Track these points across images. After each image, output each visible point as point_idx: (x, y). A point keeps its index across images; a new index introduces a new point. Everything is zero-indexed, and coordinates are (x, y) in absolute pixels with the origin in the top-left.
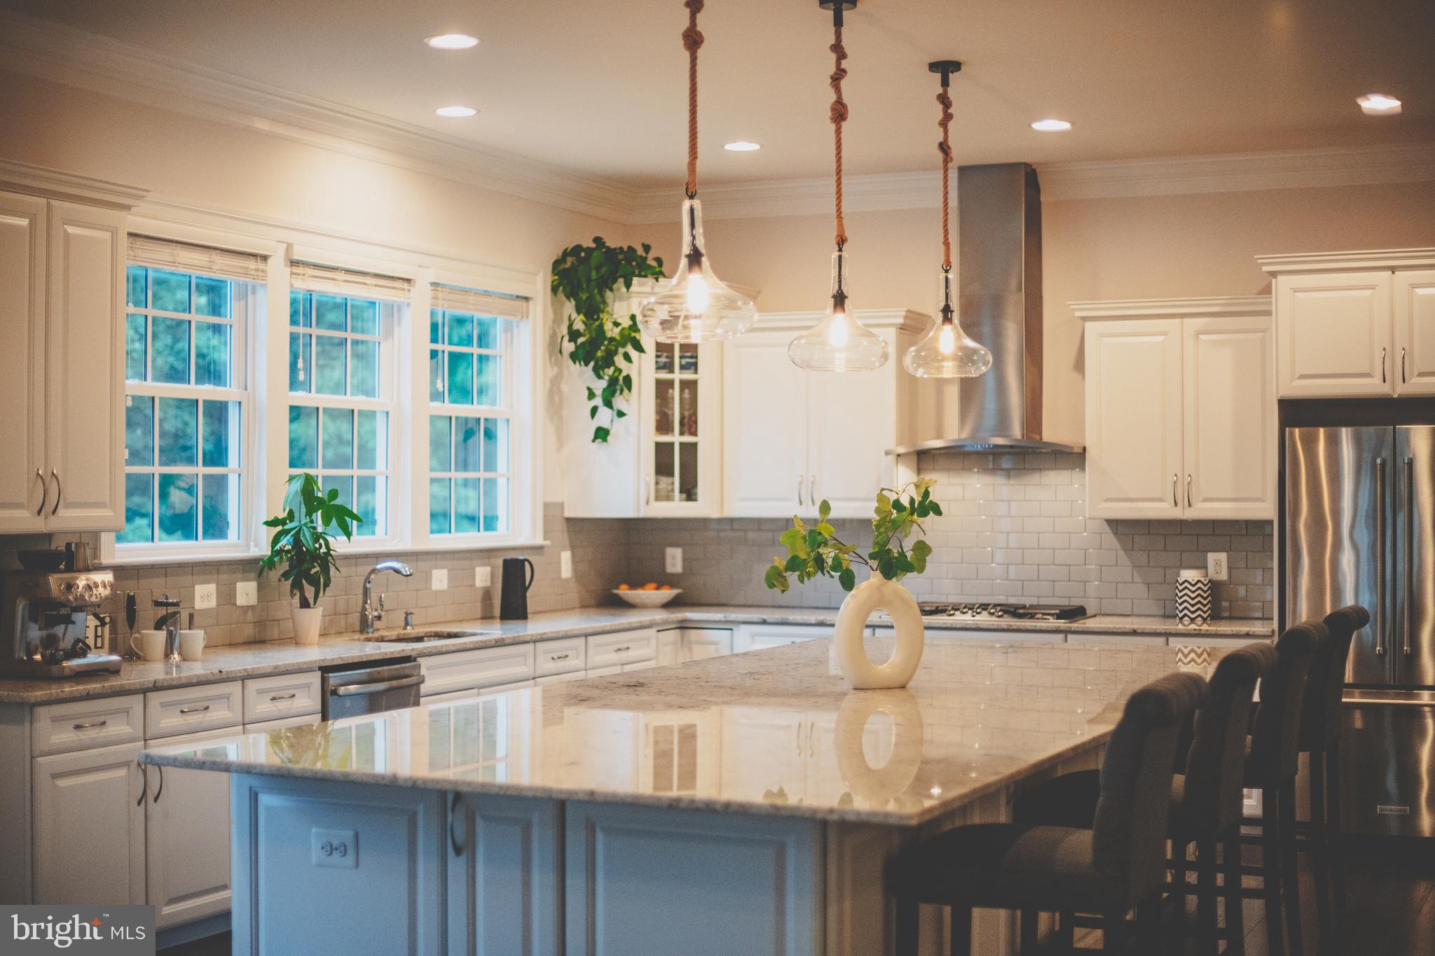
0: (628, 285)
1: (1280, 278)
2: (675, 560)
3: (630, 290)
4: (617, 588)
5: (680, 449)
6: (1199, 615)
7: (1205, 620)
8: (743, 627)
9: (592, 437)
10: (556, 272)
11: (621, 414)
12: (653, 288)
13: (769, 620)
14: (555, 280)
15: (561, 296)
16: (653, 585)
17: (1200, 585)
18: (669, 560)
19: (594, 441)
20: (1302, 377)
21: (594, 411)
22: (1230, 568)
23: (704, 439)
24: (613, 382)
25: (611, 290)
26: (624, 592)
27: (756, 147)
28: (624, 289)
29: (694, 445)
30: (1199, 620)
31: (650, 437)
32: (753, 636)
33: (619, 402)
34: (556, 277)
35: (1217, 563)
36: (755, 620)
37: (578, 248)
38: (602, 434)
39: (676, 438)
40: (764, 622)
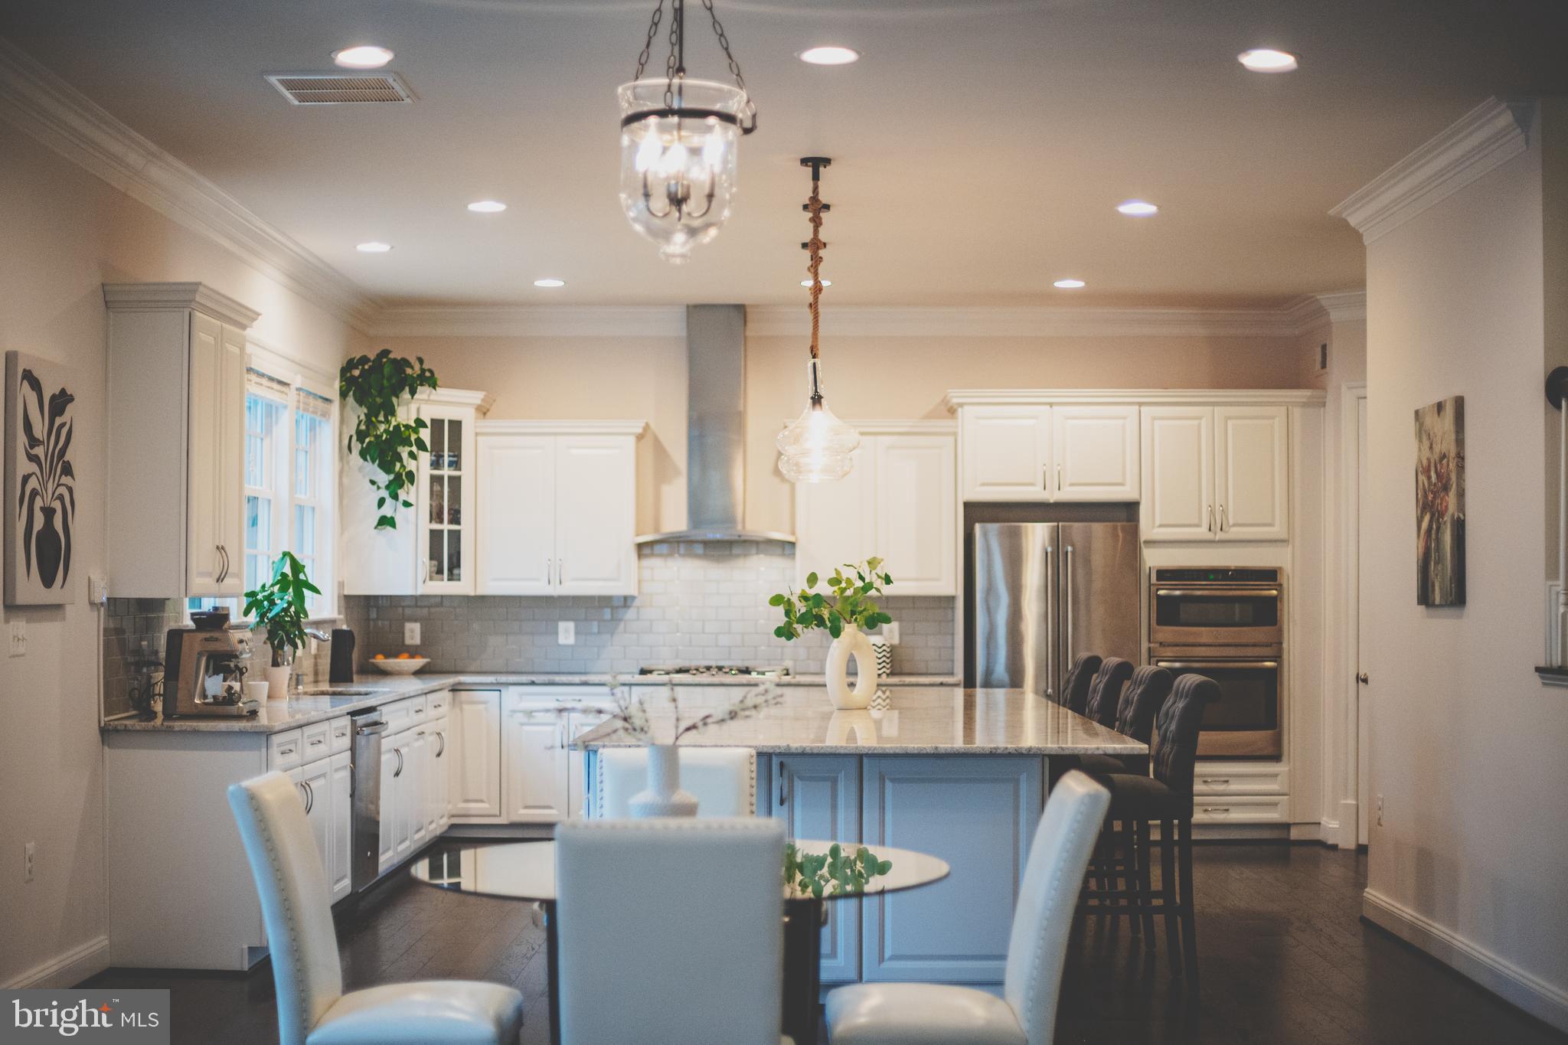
0: (413, 393)
1: (966, 408)
2: (413, 633)
3: (415, 397)
4: (374, 657)
5: (449, 535)
6: (884, 672)
7: (888, 675)
8: (511, 688)
9: (376, 523)
10: (344, 379)
11: (407, 504)
12: (429, 396)
13: (537, 682)
14: (344, 385)
15: (350, 399)
16: (406, 655)
17: (884, 648)
18: (407, 634)
19: (376, 528)
20: (983, 484)
21: (381, 502)
22: (901, 635)
23: (466, 527)
24: (398, 476)
25: (398, 397)
26: (380, 660)
27: (560, 284)
28: (408, 396)
29: (459, 532)
30: (884, 675)
31: (426, 526)
32: (521, 695)
33: (402, 495)
34: (344, 383)
35: (891, 631)
36: (524, 681)
37: (364, 360)
38: (386, 522)
39: (446, 527)
40: (533, 683)
